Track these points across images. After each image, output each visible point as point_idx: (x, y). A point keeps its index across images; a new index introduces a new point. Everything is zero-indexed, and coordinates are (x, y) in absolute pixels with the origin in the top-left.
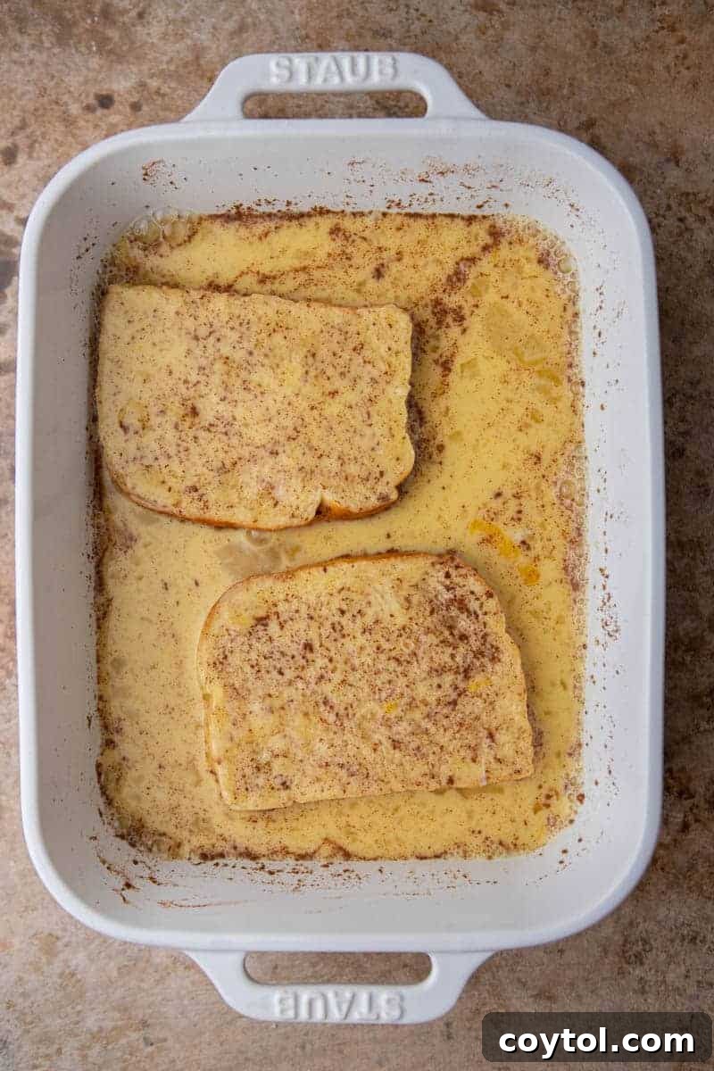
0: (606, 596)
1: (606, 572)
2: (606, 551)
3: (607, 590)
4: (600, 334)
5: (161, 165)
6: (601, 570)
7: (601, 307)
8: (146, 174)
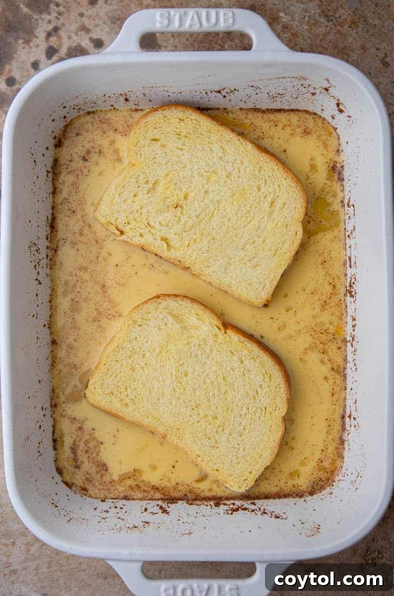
0: (37, 267)
1: (38, 282)
2: (37, 295)
3: (36, 271)
4: (40, 427)
5: (308, 535)
6: (40, 283)
7: (39, 443)
8: (318, 529)
